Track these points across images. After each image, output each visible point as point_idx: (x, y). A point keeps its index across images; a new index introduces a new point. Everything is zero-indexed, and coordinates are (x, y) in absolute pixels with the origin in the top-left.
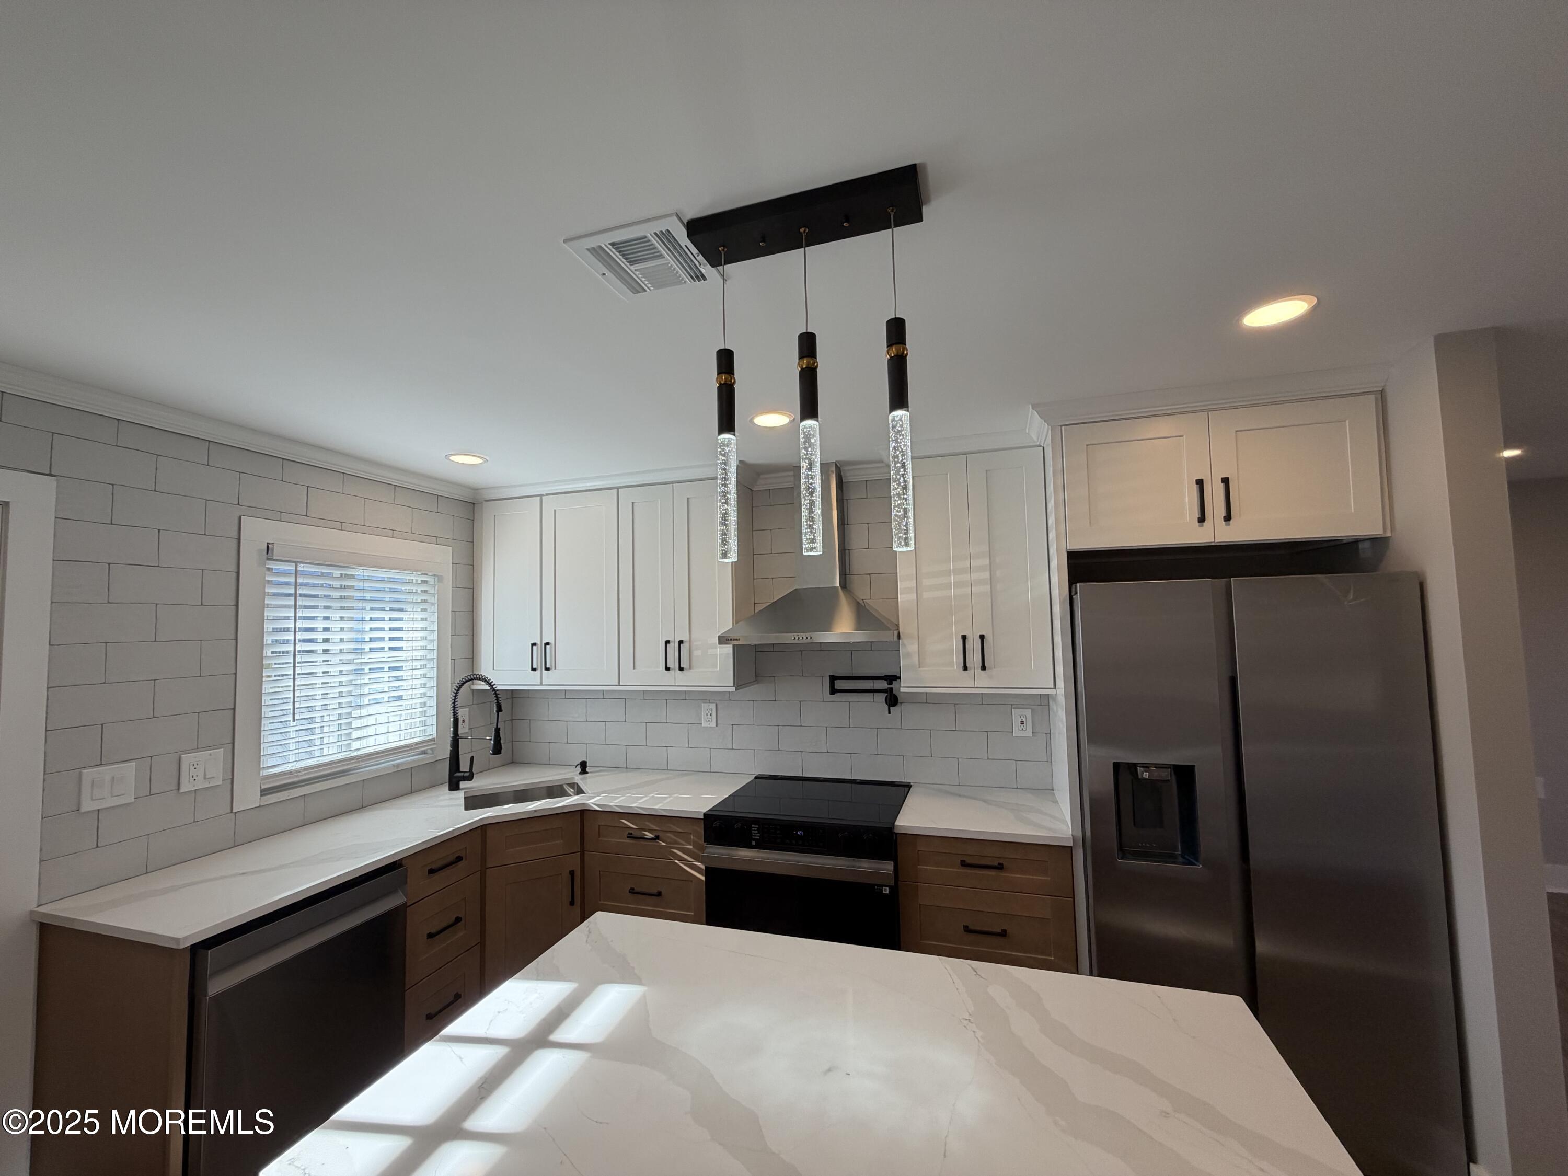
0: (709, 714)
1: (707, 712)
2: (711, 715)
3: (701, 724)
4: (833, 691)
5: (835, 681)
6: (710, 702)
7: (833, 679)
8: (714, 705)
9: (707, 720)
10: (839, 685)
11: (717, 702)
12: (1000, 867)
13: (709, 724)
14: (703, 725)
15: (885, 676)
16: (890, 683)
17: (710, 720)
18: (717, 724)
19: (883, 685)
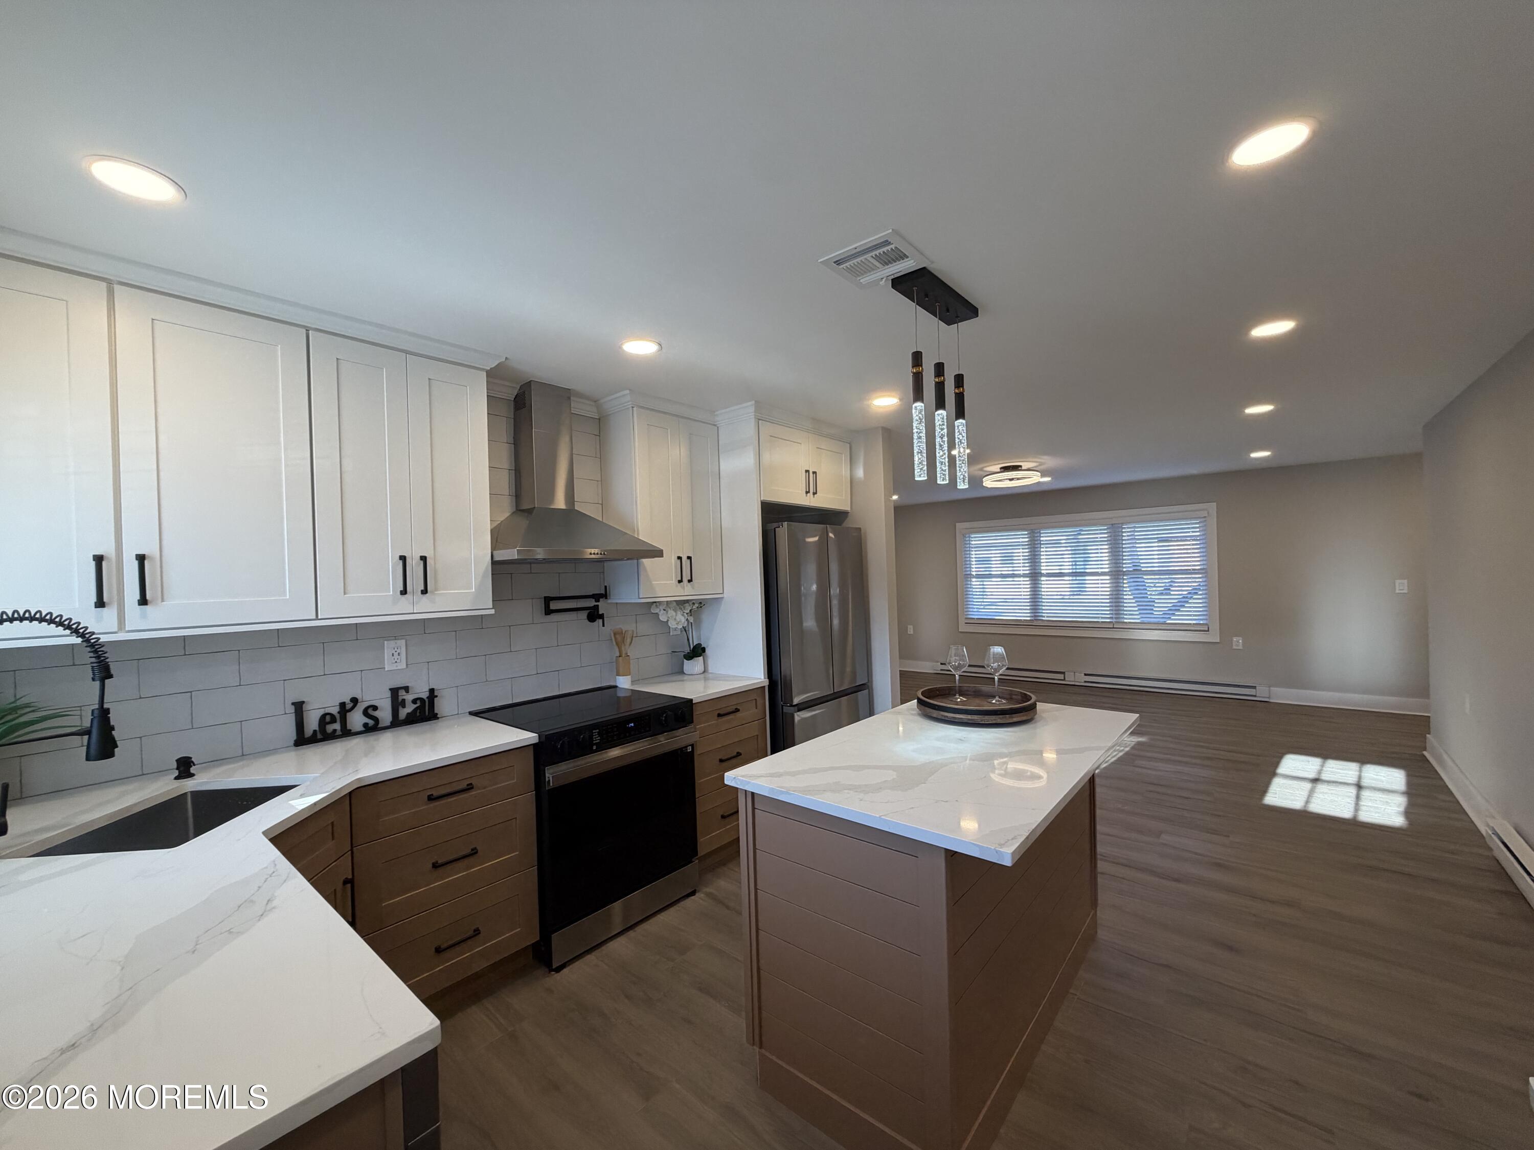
0: (395, 654)
1: (394, 652)
2: (399, 655)
3: (385, 668)
4: (548, 612)
5: (551, 602)
6: (396, 639)
7: (548, 600)
8: (403, 642)
9: (394, 662)
10: (554, 605)
11: (408, 637)
12: (737, 710)
13: (397, 666)
14: (386, 670)
15: (593, 595)
16: (598, 601)
17: (398, 661)
18: (407, 665)
19: (591, 603)
